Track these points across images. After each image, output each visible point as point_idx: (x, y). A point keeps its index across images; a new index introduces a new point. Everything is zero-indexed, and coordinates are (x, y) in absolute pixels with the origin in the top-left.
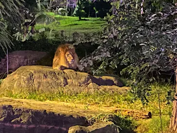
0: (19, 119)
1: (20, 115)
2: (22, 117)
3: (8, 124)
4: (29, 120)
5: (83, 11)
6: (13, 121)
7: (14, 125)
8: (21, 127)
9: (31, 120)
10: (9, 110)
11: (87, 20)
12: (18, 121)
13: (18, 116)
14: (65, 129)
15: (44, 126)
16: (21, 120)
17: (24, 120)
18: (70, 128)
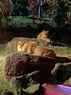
0: (33, 60)
1: (33, 59)
2: (34, 59)
3: (28, 63)
4: (37, 61)
5: (14, 13)
6: (31, 61)
7: (31, 63)
8: (34, 64)
9: (38, 61)
10: (28, 56)
11: (16, 18)
12: (33, 61)
13: (32, 59)
14: (53, 65)
15: (44, 63)
16: (34, 61)
17: (36, 61)
18: (56, 64)
